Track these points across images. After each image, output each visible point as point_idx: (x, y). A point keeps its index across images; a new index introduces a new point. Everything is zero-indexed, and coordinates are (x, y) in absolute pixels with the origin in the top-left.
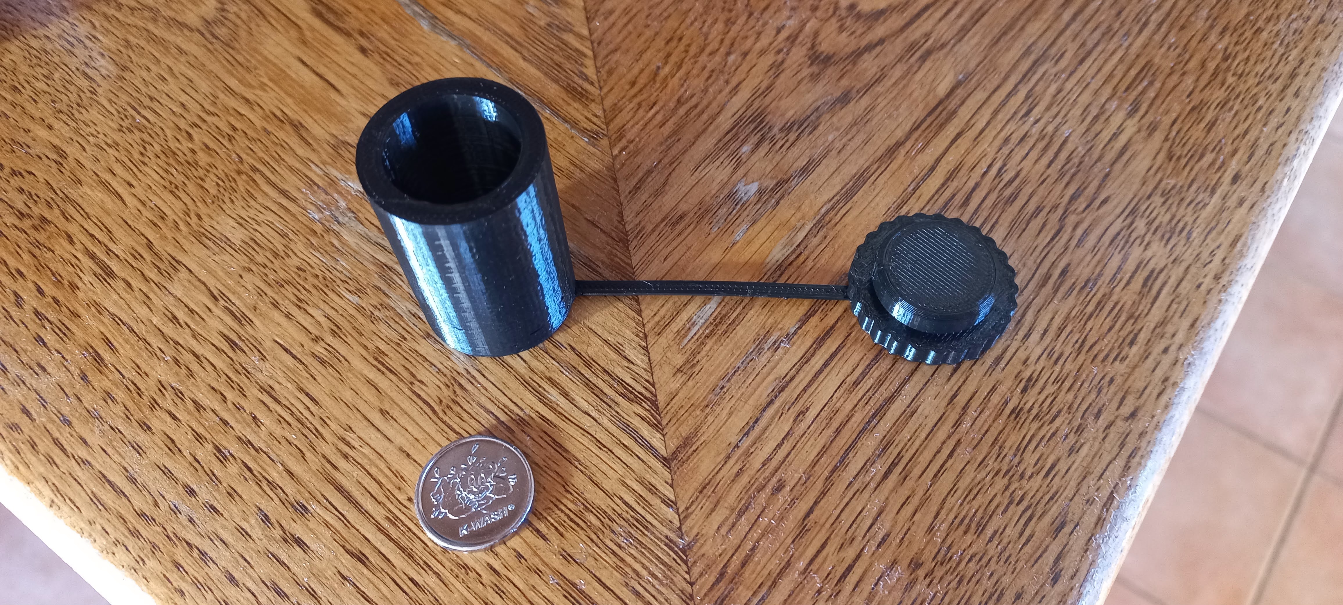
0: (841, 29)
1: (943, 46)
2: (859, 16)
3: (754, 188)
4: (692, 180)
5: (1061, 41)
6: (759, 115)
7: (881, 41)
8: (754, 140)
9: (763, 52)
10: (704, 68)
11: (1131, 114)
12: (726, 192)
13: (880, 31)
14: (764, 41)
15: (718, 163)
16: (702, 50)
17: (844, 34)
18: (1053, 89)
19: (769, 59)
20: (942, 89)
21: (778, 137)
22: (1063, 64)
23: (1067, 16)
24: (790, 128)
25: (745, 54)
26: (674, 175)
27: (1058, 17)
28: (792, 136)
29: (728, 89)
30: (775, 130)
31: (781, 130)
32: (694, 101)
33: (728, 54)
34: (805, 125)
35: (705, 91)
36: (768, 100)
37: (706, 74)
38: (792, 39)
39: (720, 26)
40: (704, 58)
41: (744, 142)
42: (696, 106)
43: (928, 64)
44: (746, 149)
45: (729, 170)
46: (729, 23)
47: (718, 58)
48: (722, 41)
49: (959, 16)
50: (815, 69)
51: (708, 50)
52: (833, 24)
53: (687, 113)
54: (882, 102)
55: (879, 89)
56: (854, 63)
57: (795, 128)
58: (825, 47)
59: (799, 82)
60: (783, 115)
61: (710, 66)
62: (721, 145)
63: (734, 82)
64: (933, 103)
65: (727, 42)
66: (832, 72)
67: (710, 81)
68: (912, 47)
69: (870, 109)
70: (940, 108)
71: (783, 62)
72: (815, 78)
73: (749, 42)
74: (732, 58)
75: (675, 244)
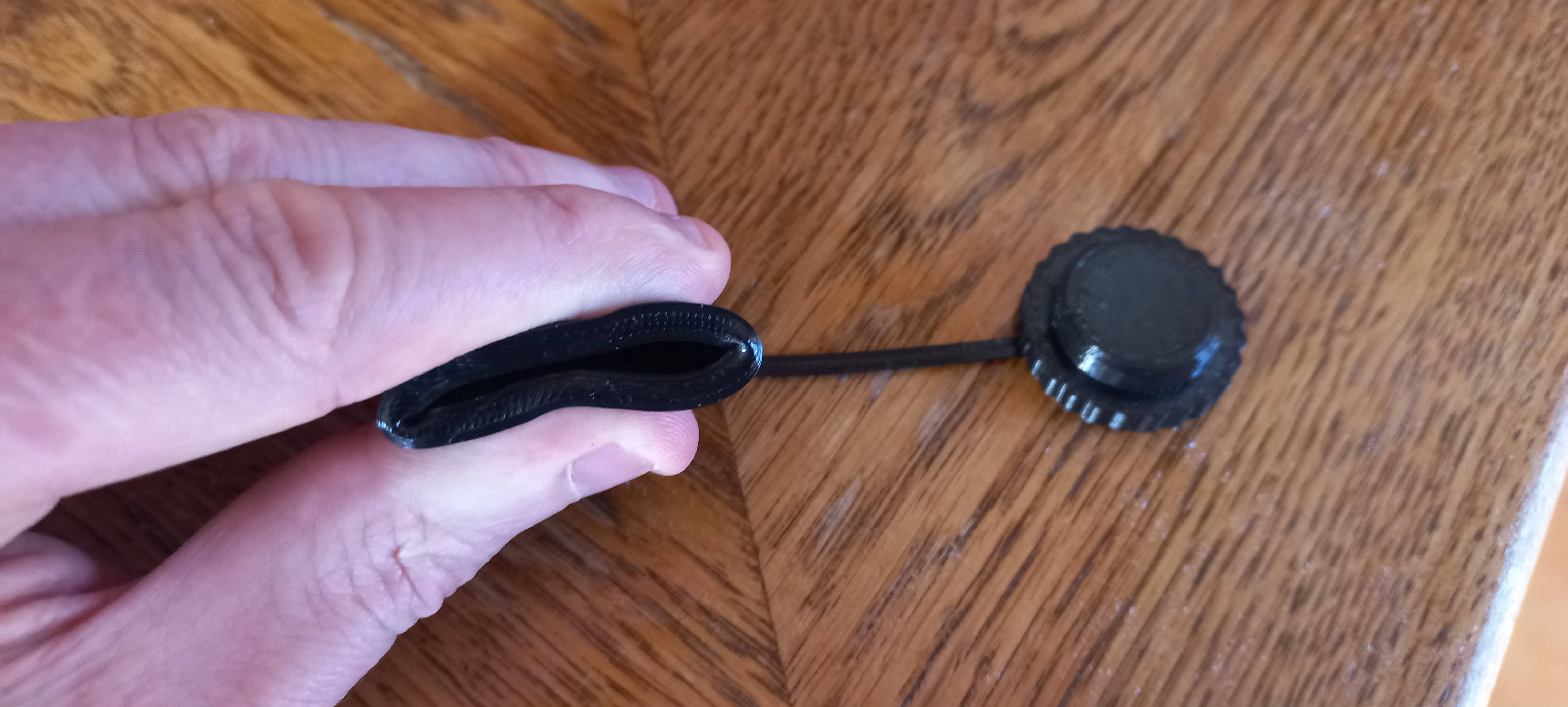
0: (1001, 67)
1: (1144, 87)
2: (1024, 46)
3: (894, 313)
4: (809, 304)
5: (1305, 73)
6: (895, 202)
7: (1058, 83)
8: (891, 239)
9: (895, 106)
10: (813, 132)
11: (1408, 180)
12: (856, 319)
13: (1057, 66)
14: (895, 89)
15: (842, 277)
16: (809, 105)
17: (1006, 75)
18: (1299, 146)
19: (903, 116)
20: (1148, 151)
21: (924, 234)
22: (1311, 107)
23: (1310, 35)
24: (941, 218)
25: (870, 110)
26: (781, 298)
27: (1297, 36)
28: (945, 232)
29: (849, 164)
30: (920, 223)
31: (929, 223)
32: (802, 182)
33: (846, 110)
34: (960, 215)
35: (817, 167)
36: (905, 179)
37: (817, 140)
38: (935, 84)
39: (831, 69)
40: (811, 118)
41: (877, 242)
42: (804, 191)
43: (1125, 117)
44: (880, 253)
45: (858, 286)
46: (845, 62)
47: (832, 116)
48: (836, 91)
49: (1164, 40)
50: (969, 128)
51: (819, 104)
52: (989, 60)
53: (795, 202)
54: (1065, 178)
55: (1061, 154)
56: (1023, 117)
57: (947, 218)
58: (980, 96)
59: (949, 150)
60: (928, 200)
61: (823, 129)
62: (845, 248)
63: (857, 152)
64: (1136, 175)
65: (843, 93)
66: (992, 133)
67: (825, 151)
68: (1102, 90)
69: (1050, 186)
70: (1147, 182)
71: (923, 120)
72: (969, 141)
73: (874, 92)
74: (853, 116)
75: (788, 404)
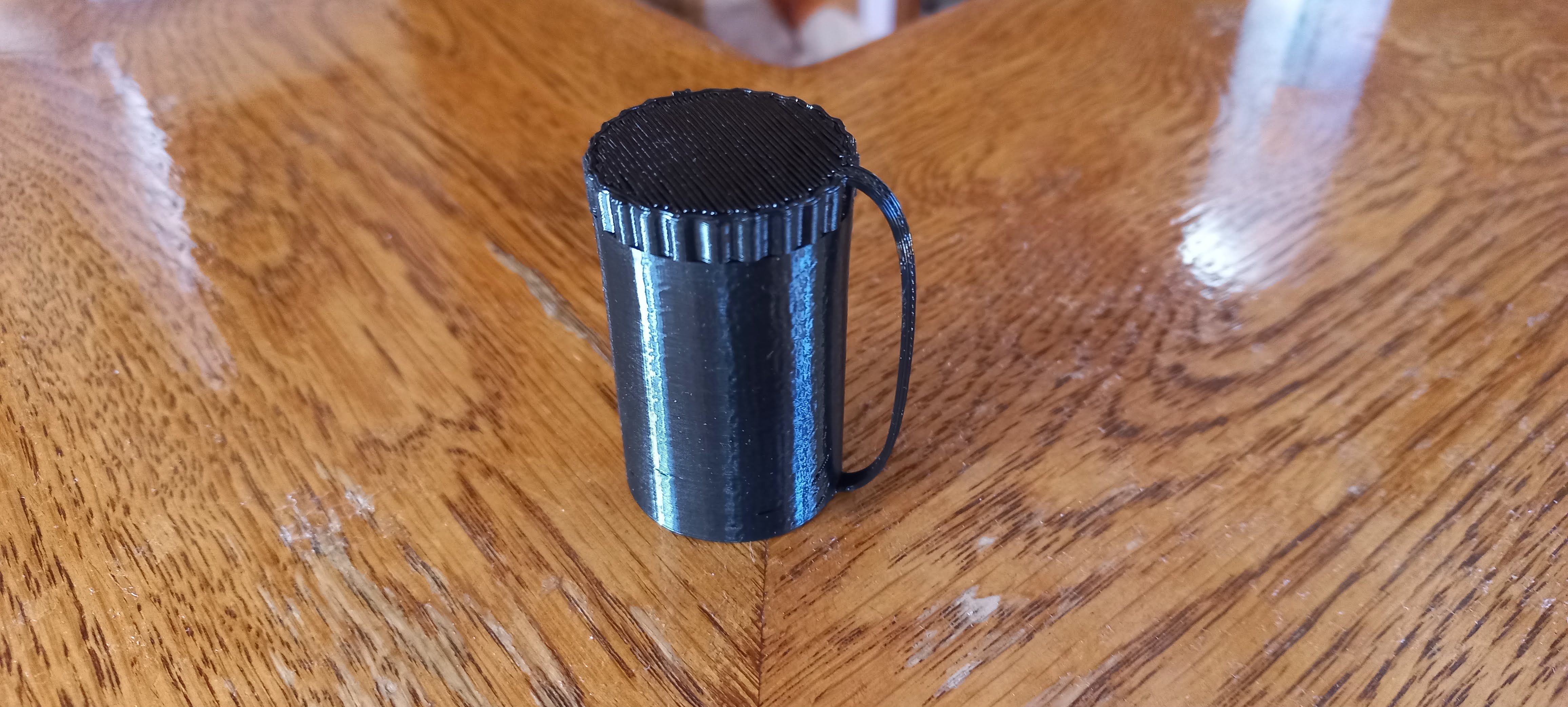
0: (1158, 395)
1: (1323, 441)
2: (1188, 382)
3: (991, 604)
4: (891, 575)
5: (1519, 460)
6: (1014, 495)
7: (1222, 421)
8: (1001, 529)
9: (1031, 408)
10: (935, 417)
12: (941, 603)
13: (1221, 406)
14: (1035, 395)
15: (936, 555)
16: (937, 393)
17: (1162, 403)
19: (1040, 419)
20: (1324, 503)
21: (1040, 532)
23: (1526, 426)
24: (1063, 522)
25: (1002, 408)
26: (859, 562)
27: (1510, 425)
28: (1066, 534)
29: (969, 451)
30: (1038, 521)
31: (1049, 522)
32: (913, 458)
33: (977, 403)
34: (1088, 521)
35: (935, 447)
36: (1031, 475)
37: (938, 423)
38: (1080, 397)
39: (970, 366)
40: (936, 404)
41: (985, 530)
42: (913, 467)
43: (1299, 463)
44: (986, 541)
45: (954, 568)
46: (984, 363)
47: (958, 406)
48: (969, 385)
49: (1349, 402)
50: (1112, 443)
51: (947, 393)
52: (1147, 386)
53: (900, 474)
54: (1221, 508)
55: (1217, 486)
56: (1177, 445)
57: (1071, 522)
58: (1130, 414)
59: (1085, 457)
60: (1053, 500)
61: (946, 415)
62: (945, 528)
63: (980, 442)
64: (1308, 521)
65: (977, 388)
66: (1140, 451)
67: (943, 436)
68: (1273, 436)
69: (1198, 515)
70: (1321, 530)
71: (1061, 426)
72: (1110, 455)
73: (1011, 393)
74: (982, 409)
75: (840, 675)
